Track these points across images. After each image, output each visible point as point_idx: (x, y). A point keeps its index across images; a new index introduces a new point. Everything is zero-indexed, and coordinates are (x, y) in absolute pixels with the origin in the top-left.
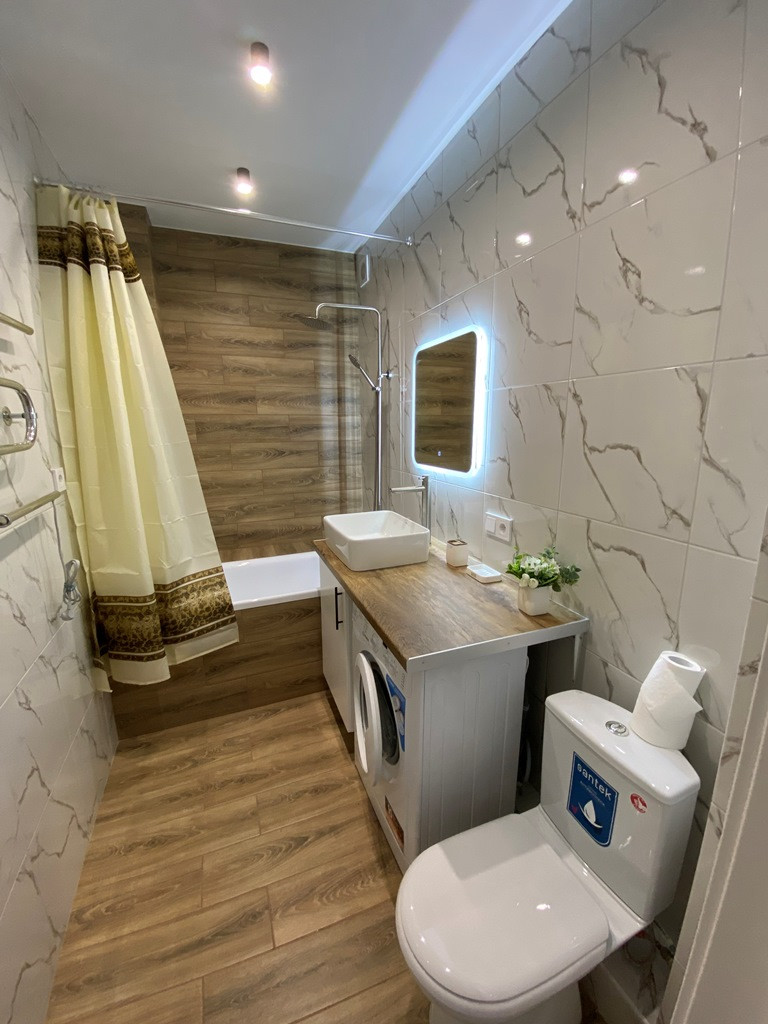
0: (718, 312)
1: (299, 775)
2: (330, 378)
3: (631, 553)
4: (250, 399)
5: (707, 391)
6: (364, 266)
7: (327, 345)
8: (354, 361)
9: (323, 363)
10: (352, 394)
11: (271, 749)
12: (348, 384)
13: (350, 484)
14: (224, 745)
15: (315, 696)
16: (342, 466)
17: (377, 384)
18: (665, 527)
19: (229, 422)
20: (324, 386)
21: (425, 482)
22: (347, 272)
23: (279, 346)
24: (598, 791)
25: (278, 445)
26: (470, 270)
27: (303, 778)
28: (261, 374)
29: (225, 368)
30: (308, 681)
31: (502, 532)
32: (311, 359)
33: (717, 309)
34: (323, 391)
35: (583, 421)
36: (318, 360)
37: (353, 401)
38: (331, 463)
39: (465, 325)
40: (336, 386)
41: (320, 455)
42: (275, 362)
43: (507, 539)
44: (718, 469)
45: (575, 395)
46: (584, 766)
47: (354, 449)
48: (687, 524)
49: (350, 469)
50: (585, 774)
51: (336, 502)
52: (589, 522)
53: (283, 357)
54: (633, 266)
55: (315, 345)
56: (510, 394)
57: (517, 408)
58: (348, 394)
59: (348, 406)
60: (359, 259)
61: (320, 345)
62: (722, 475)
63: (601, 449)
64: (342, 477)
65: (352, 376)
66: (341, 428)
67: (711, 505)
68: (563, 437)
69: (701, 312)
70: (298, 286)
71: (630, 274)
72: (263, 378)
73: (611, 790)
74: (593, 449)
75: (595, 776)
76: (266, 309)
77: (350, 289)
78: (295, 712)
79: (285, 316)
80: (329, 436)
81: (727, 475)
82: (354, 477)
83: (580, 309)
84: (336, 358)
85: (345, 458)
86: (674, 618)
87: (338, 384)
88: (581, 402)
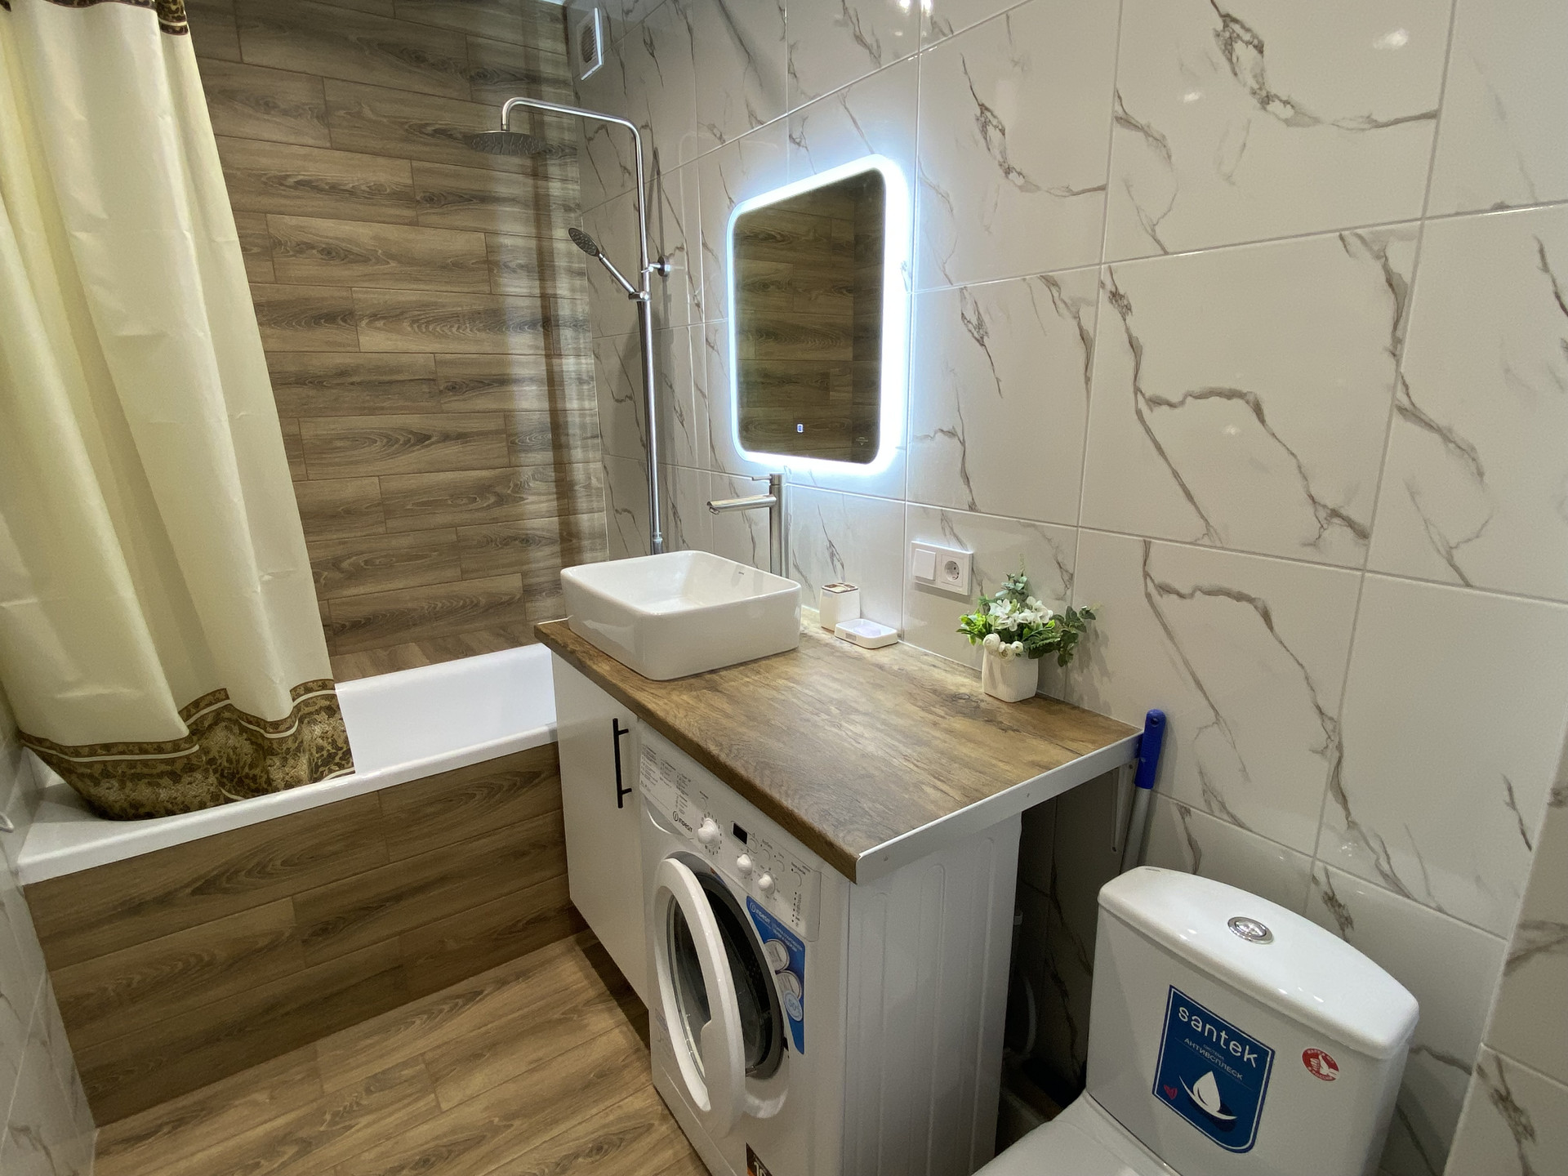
0: (1432, 123)
1: (556, 1122)
2: (524, 274)
3: (1240, 597)
4: (341, 316)
5: (1407, 278)
6: (589, 32)
7: (513, 200)
8: (577, 237)
9: (507, 241)
10: (573, 310)
11: (478, 1080)
12: (563, 287)
13: (582, 503)
14: (368, 1091)
15: (556, 948)
16: (561, 465)
17: (642, 288)
18: (1314, 544)
19: (293, 369)
20: (511, 290)
21: (775, 485)
22: (549, 45)
23: (403, 197)
24: (1226, 1053)
25: (414, 421)
26: (859, 39)
27: (562, 1127)
28: (363, 259)
29: (277, 244)
30: (540, 919)
31: (950, 579)
32: (476, 230)
33: (1432, 116)
34: (510, 301)
35: (1134, 346)
36: (496, 233)
37: (577, 325)
38: (538, 458)
39: (854, 156)
40: (537, 291)
41: (510, 438)
42: (393, 233)
43: (964, 591)
44: (1429, 425)
45: (1115, 296)
46: (1195, 1009)
47: (583, 426)
48: (1362, 534)
49: (579, 472)
50: (1198, 1025)
51: (552, 542)
52: (1147, 545)
53: (413, 223)
54: (1248, 30)
55: (485, 199)
56: (963, 298)
57: (980, 325)
58: (564, 310)
59: (566, 335)
60: (571, 17)
61: (497, 200)
62: (1436, 437)
63: (1175, 399)
64: (564, 489)
65: (572, 272)
66: (553, 383)
67: (1413, 495)
68: (1088, 380)
69: (1397, 122)
70: (442, 65)
71: (1239, 47)
72: (368, 269)
73: (1256, 1048)
74: (1155, 402)
75: (1220, 1025)
76: (367, 112)
77: (556, 82)
78: (515, 993)
79: (416, 131)
80: (529, 400)
81: (1446, 435)
82: (588, 487)
83: (1125, 121)
84: (533, 231)
85: (568, 447)
86: (1331, 711)
87: (542, 288)
88: (1128, 308)
